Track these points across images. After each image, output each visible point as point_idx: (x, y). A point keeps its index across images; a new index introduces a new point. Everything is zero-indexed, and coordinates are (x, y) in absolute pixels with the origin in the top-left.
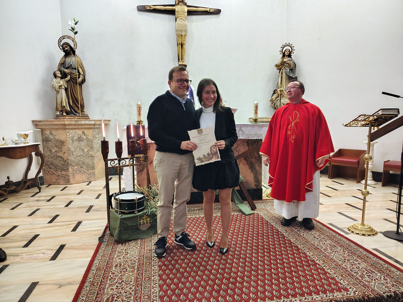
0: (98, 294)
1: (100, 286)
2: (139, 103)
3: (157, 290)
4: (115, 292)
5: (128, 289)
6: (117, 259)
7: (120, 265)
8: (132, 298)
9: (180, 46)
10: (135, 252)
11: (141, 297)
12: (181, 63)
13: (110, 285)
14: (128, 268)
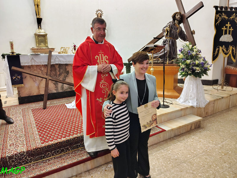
0: (3, 144)
1: (3, 141)
2: (11, 41)
3: (38, 137)
4: (14, 142)
5: (21, 139)
6: (11, 129)
7: (14, 131)
8: (25, 142)
9: (37, 6)
10: (21, 125)
11: (30, 141)
12: (38, 17)
13: (10, 140)
14: (18, 131)
